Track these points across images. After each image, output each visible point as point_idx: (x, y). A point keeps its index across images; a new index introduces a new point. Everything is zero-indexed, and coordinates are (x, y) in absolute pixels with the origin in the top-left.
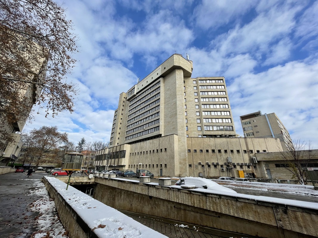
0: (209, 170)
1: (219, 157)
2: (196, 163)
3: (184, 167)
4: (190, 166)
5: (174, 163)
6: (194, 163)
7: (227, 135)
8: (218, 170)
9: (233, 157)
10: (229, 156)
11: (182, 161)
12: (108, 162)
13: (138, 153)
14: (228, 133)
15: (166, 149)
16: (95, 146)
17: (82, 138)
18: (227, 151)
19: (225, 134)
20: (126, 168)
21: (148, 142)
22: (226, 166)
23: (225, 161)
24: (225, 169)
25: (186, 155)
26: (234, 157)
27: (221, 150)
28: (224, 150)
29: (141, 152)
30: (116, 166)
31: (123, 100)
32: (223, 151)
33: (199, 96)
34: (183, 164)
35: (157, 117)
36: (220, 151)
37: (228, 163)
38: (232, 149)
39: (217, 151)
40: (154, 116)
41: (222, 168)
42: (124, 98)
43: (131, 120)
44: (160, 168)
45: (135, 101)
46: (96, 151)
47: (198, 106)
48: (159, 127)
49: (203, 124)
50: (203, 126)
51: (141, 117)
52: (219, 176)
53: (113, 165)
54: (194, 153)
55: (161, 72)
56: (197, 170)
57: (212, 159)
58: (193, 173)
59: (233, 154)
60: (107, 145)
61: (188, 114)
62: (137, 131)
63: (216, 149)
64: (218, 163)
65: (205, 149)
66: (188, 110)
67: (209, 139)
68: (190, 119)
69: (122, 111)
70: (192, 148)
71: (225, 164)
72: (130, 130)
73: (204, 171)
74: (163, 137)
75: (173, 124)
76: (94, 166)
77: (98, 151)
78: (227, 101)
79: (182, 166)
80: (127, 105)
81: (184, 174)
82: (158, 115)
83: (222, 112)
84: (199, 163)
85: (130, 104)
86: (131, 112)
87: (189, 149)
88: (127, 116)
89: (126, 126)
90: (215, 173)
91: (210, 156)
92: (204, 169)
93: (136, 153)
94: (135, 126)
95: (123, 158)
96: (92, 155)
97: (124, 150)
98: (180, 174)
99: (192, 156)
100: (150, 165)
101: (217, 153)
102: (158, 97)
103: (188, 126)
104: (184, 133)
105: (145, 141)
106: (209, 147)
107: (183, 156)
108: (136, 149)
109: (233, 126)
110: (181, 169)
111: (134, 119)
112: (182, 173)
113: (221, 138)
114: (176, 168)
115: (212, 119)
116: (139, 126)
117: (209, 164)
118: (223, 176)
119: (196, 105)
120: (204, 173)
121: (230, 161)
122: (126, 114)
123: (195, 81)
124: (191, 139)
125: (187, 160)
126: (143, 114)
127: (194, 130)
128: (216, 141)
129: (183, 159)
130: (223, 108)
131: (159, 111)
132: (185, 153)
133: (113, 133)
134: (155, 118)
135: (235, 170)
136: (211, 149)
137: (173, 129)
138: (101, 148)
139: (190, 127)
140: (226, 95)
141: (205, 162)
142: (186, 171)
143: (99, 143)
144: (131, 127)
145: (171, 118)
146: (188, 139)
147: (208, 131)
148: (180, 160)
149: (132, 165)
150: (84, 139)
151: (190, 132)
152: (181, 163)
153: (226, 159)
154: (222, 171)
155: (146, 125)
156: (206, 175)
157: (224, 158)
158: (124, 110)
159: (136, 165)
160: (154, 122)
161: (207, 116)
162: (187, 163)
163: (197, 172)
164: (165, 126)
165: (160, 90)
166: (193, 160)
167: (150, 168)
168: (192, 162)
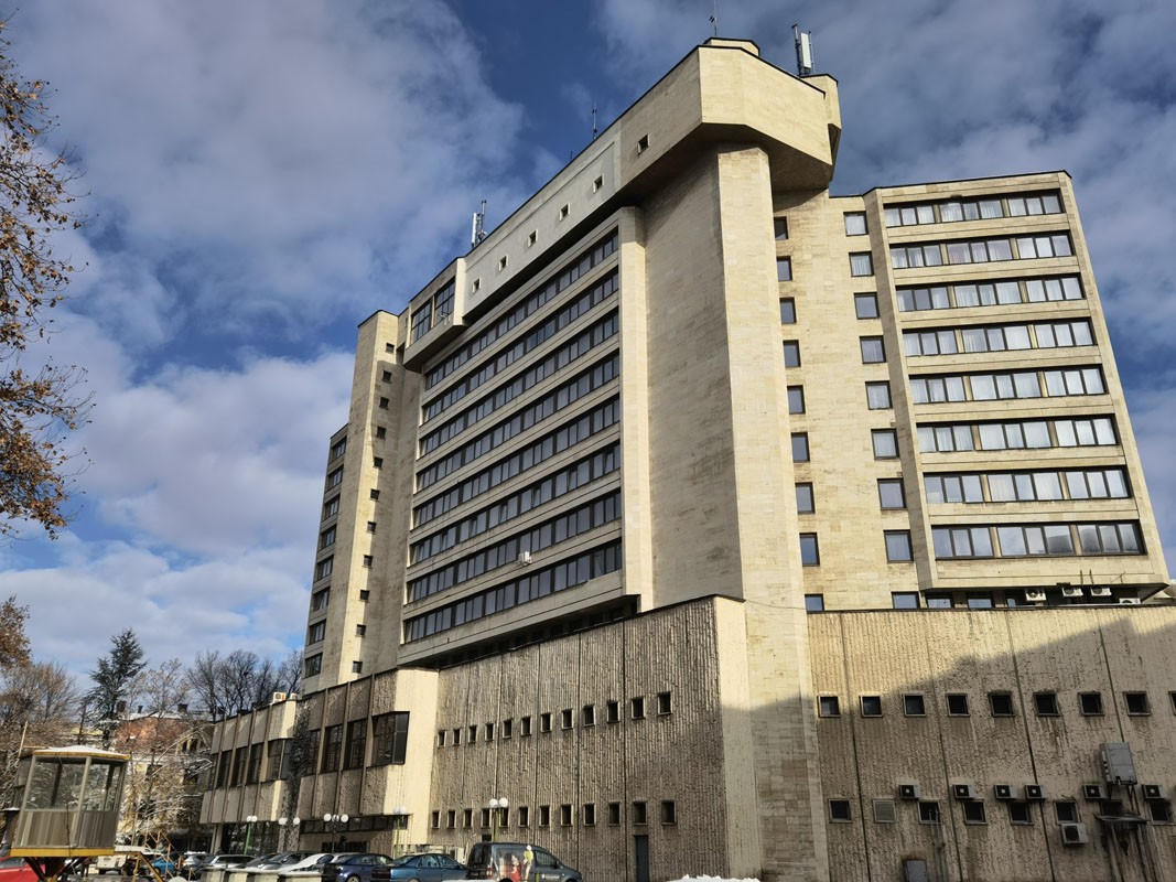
0: (972, 836)
1: (1041, 745)
2: (877, 793)
3: (790, 820)
4: (839, 810)
5: (721, 794)
6: (869, 789)
7: (1099, 587)
8: (1037, 836)
9: (1148, 740)
10: (1114, 739)
11: (778, 781)
12: (294, 795)
13: (490, 727)
14: (1105, 572)
15: (665, 698)
18: (1104, 699)
19: (1087, 582)
21: (548, 651)
22: (1096, 809)
23: (1089, 777)
24: (1085, 828)
25: (807, 733)
26: (1156, 744)
27: (1060, 698)
28: (1075, 692)
31: (382, 364)
32: (1068, 702)
34: (788, 796)
36: (1046, 703)
37: (1110, 787)
38: (1136, 687)
39: (1024, 705)
40: (583, 474)
41: (1066, 824)
43: (439, 502)
44: (633, 832)
45: (461, 369)
46: (218, 718)
47: (886, 387)
48: (620, 548)
49: (921, 516)
50: (922, 528)
51: (505, 477)
52: (1050, 878)
53: (327, 817)
54: (866, 720)
55: (622, 172)
56: (890, 840)
57: (992, 762)
58: (860, 861)
59: (1144, 719)
60: (289, 674)
61: (815, 446)
62: (481, 580)
63: (1022, 686)
64: (1038, 788)
65: (944, 693)
66: (815, 423)
67: (967, 621)
68: (831, 483)
69: (379, 440)
70: (848, 686)
71: (1090, 794)
72: (430, 570)
73: (939, 849)
74: (648, 617)
75: (710, 525)
76: (203, 826)
77: (229, 718)
78: (1095, 343)
79: (776, 814)
80: (412, 400)
81: (798, 868)
82: (609, 468)
83: (1058, 424)
84: (904, 792)
85: (428, 393)
86: (436, 445)
87: (826, 693)
88: (412, 477)
89: (406, 547)
90: (1016, 856)
91: (975, 738)
92: (941, 830)
93: (473, 729)
94: (468, 544)
95: (390, 767)
96: (188, 747)
97: (396, 710)
98: (769, 868)
99: (851, 744)
100: (570, 807)
101: (1027, 717)
102: (607, 343)
103: (815, 534)
104: (789, 585)
105: (531, 645)
106: (969, 679)
107: (784, 741)
108: (475, 700)
109: (1142, 522)
110: (775, 830)
111: (455, 493)
112: (778, 859)
113: (1054, 612)
114: (733, 827)
115: (985, 476)
116: (488, 543)
117: (971, 796)
118: (1077, 877)
119: (868, 380)
120: (938, 860)
121: (1125, 775)
122: (402, 462)
123: (862, 218)
124: (838, 621)
125: (813, 774)
126: (515, 462)
127: (862, 557)
128: (1019, 630)
129: (783, 767)
130: (1068, 395)
131: (614, 438)
132: (794, 725)
133: (323, 596)
134: (588, 489)
135: (1162, 838)
136: (983, 690)
137: (714, 558)
138: (246, 699)
139: (831, 544)
140: (1083, 302)
141: (944, 781)
142: (807, 845)
143: (232, 667)
144: (441, 548)
145: (695, 483)
146: (819, 622)
147: (960, 565)
148: (767, 773)
149: (452, 813)
150: (131, 640)
151: (833, 576)
152: (771, 792)
153: (1092, 756)
154: (1066, 846)
155: (536, 533)
156: (950, 872)
157: (1081, 753)
158: (388, 430)
159: (476, 809)
160: (587, 511)
161: (949, 455)
162: (816, 788)
163: (888, 856)
164: (659, 540)
165: (614, 296)
166: (862, 771)
167: (571, 832)
168: (855, 782)
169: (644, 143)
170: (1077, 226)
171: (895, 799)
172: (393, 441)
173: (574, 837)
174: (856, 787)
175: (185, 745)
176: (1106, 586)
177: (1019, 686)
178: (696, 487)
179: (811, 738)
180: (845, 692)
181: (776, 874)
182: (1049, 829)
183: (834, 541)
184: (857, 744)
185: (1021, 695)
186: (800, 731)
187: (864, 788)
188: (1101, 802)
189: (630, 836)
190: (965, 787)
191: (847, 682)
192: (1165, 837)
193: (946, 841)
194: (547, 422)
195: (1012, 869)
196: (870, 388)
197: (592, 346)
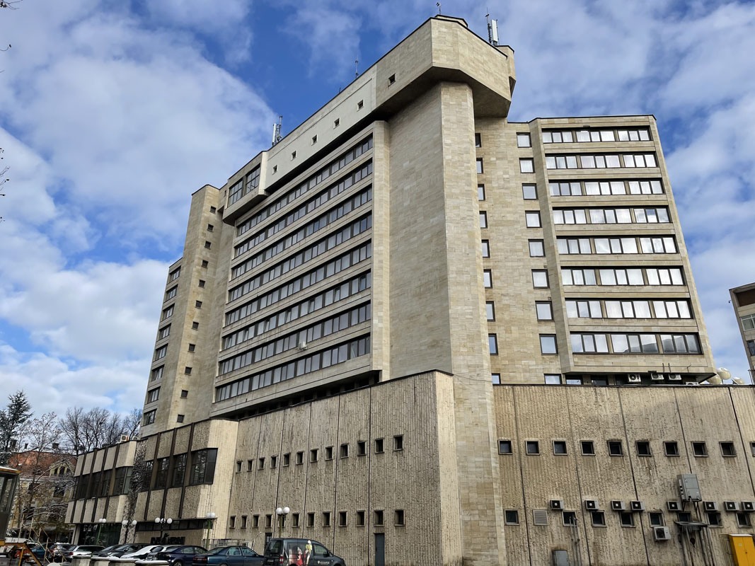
0: (597, 535)
1: (640, 475)
2: (536, 505)
3: (481, 523)
4: (511, 516)
5: (438, 505)
6: (531, 503)
7: (674, 374)
8: (638, 535)
9: (707, 473)
10: (685, 472)
11: (474, 497)
12: (132, 505)
13: (274, 459)
14: (677, 365)
15: (399, 439)
16: (76, 430)
17: (14, 393)
18: (679, 446)
19: (667, 371)
20: (218, 532)
21: (319, 406)
22: (675, 517)
23: (671, 496)
24: (668, 530)
25: (493, 465)
26: (712, 475)
27: (652, 445)
28: (661, 441)
29: (287, 457)
30: (170, 521)
31: (207, 219)
32: (657, 447)
33: (546, 200)
34: (480, 507)
35: (360, 296)
36: (643, 448)
37: (684, 502)
38: (699, 439)
39: (630, 449)
40: (344, 291)
41: (657, 527)
42: (213, 209)
43: (244, 310)
44: (374, 531)
45: (262, 223)
46: (80, 452)
47: (541, 243)
48: (369, 340)
49: (564, 325)
50: (564, 333)
51: (290, 293)
52: (646, 563)
53: (158, 520)
54: (529, 457)
55: (377, 98)
56: (544, 537)
57: (609, 486)
58: (525, 551)
59: (704, 459)
60: (131, 424)
61: (495, 279)
62: (271, 360)
63: (628, 436)
64: (639, 503)
65: (579, 440)
66: (496, 264)
67: (593, 393)
68: (506, 302)
69: (204, 269)
70: (517, 434)
71: (671, 508)
72: (236, 353)
73: (576, 543)
74: (388, 384)
75: (430, 326)
76: (66, 525)
77: (88, 452)
78: (670, 221)
79: (472, 519)
80: (226, 244)
81: (486, 556)
82: (363, 287)
83: (648, 271)
84: (553, 504)
85: (239, 238)
86: (243, 272)
87: (504, 438)
88: (225, 293)
89: (219, 338)
90: (625, 548)
91: (598, 470)
92: (577, 530)
93: (262, 460)
94: (263, 337)
95: (202, 486)
96: (58, 472)
97: (209, 447)
98: (467, 556)
99: (519, 472)
100: (329, 514)
101: (632, 456)
102: (364, 207)
103: (495, 334)
104: (482, 366)
105: (304, 403)
106: (595, 431)
107: (478, 470)
108: (264, 440)
109: (700, 334)
110: (472, 530)
111: (255, 304)
112: (474, 550)
113: (648, 389)
114: (445, 528)
115: (603, 301)
116: (277, 336)
117: (596, 508)
118: (663, 562)
119: (530, 238)
120: (575, 550)
121: (694, 495)
122: (218, 284)
123: (528, 136)
124: (511, 392)
125: (497, 492)
126: (298, 283)
127: (525, 350)
128: (626, 400)
129: (477, 487)
130: (654, 253)
131: (367, 268)
132: (485, 459)
133: (158, 371)
134: (348, 301)
135: (715, 536)
136: (604, 438)
137: (433, 346)
138: (100, 440)
139: (505, 341)
140: (664, 196)
141: (579, 498)
142: (493, 540)
143: (91, 418)
144: (244, 339)
145: (420, 298)
146: (499, 391)
147: (588, 358)
148: (467, 491)
149: (244, 518)
150: (22, 398)
151: (507, 362)
152: (469, 504)
153: (672, 482)
154: (657, 542)
155: (310, 330)
156: (583, 558)
157: (665, 481)
158: (209, 262)
159: (262, 515)
160: (346, 315)
161: (582, 287)
162: (498, 502)
163: (542, 547)
164: (394, 335)
165: (370, 177)
166: (526, 491)
167: (329, 531)
168: (522, 498)
169: (392, 79)
170: (660, 149)
171: (548, 510)
172: (213, 269)
173: (332, 535)
174: (522, 502)
175: (56, 470)
176: (678, 374)
177: (626, 436)
178: (421, 301)
179: (496, 467)
180: (516, 438)
181: (472, 560)
182: (646, 531)
183: (507, 340)
184: (523, 473)
185: (627, 442)
186: (489, 463)
187: (527, 503)
188: (678, 512)
189: (371, 534)
190: (593, 502)
191: (517, 431)
192: (717, 536)
193: (580, 538)
194: (321, 257)
195: (623, 557)
196: (530, 243)
197: (353, 209)
